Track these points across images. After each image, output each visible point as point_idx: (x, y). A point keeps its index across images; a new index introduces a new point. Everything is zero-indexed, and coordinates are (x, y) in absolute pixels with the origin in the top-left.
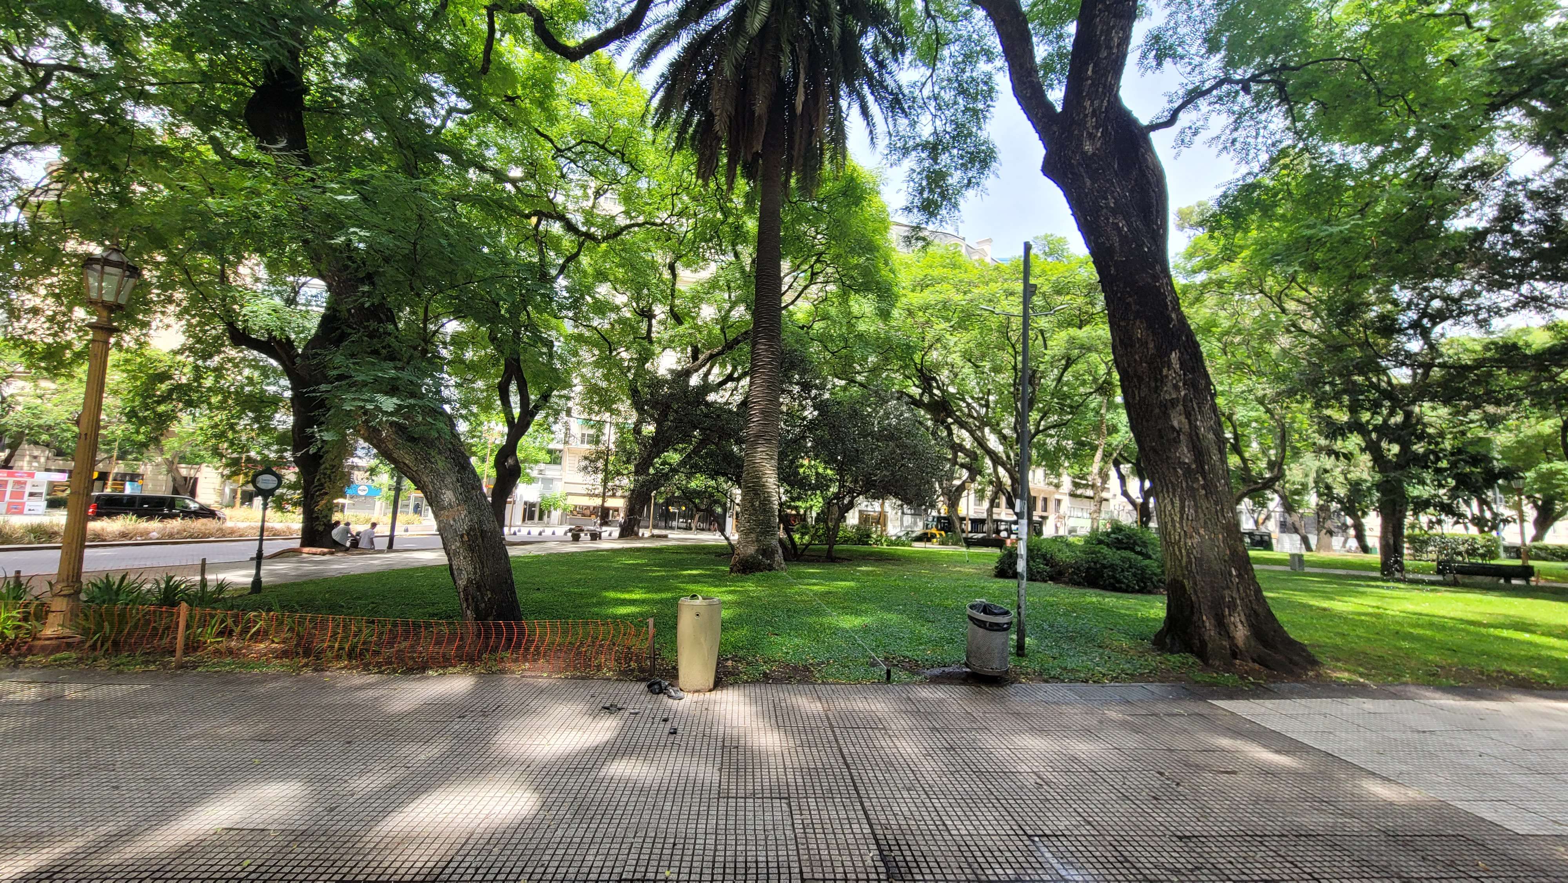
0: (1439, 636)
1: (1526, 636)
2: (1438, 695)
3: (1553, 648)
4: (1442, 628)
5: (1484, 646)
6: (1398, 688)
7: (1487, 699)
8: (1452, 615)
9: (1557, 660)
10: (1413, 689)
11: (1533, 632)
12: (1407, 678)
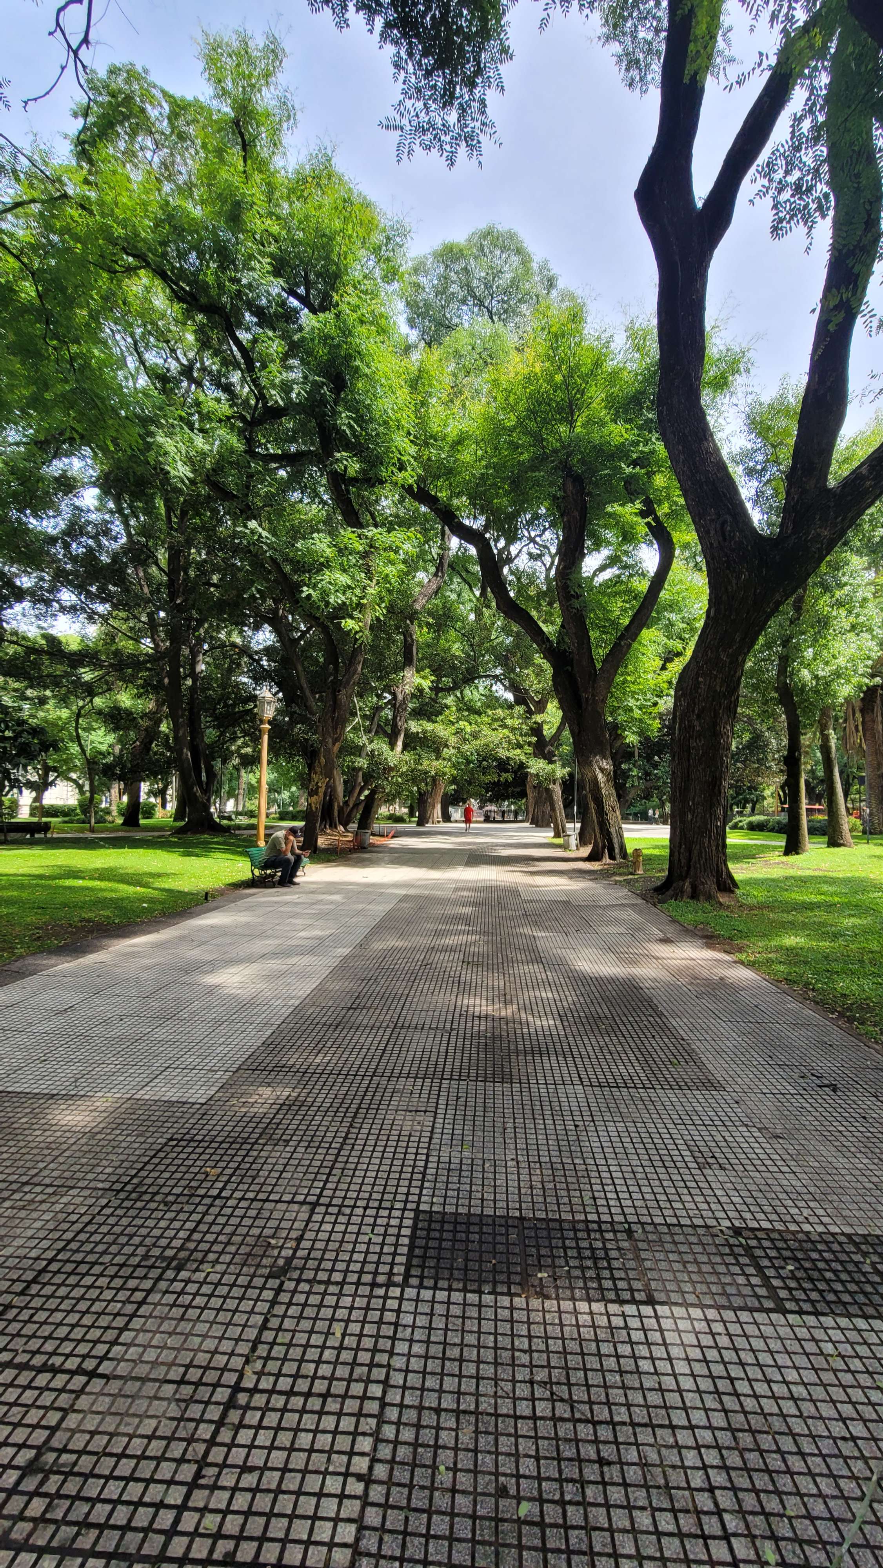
0: (24, 895)
1: (80, 883)
2: (53, 960)
3: (102, 890)
4: (21, 887)
5: (60, 899)
6: (18, 964)
7: (91, 952)
8: (21, 871)
9: (111, 899)
10: (30, 961)
11: (83, 878)
12: (19, 951)
